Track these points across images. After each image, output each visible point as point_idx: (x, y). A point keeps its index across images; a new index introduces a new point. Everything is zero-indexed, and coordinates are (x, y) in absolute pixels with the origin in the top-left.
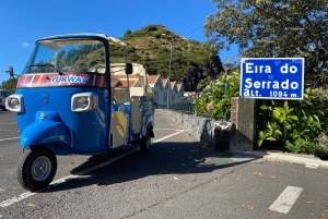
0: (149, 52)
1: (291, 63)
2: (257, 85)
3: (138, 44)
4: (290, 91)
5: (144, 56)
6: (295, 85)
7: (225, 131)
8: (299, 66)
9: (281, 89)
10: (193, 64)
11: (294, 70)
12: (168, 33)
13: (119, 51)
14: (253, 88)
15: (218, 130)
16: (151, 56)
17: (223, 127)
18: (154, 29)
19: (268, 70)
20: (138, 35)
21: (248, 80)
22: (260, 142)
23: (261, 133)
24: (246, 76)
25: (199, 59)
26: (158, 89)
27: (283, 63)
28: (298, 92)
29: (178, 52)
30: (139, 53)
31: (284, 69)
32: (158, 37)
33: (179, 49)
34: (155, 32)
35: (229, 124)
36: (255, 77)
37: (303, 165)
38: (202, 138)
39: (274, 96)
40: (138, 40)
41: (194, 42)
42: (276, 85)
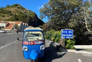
0: (16, 13)
1: (71, 31)
2: (64, 35)
3: (12, 10)
4: (70, 37)
5: (14, 14)
6: (71, 35)
7: (59, 46)
8: (72, 31)
9: (69, 36)
10: (30, 17)
11: (71, 32)
12: (22, 7)
13: (5, 12)
14: (63, 36)
15: (57, 46)
16: (17, 14)
17: (58, 45)
18: (17, 5)
19: (66, 32)
20: (12, 7)
21: (62, 34)
22: (66, 48)
23: (66, 46)
24: (62, 33)
25: (32, 16)
26: (22, 26)
27: (69, 31)
28: (72, 37)
29: (25, 13)
30: (12, 13)
31: (70, 32)
32: (18, 8)
33: (25, 12)
34: (17, 6)
35: (59, 44)
36: (64, 34)
37: (75, 53)
38: (50, 46)
39: (67, 38)
40: (12, 8)
41: (30, 11)
42: (68, 35)
